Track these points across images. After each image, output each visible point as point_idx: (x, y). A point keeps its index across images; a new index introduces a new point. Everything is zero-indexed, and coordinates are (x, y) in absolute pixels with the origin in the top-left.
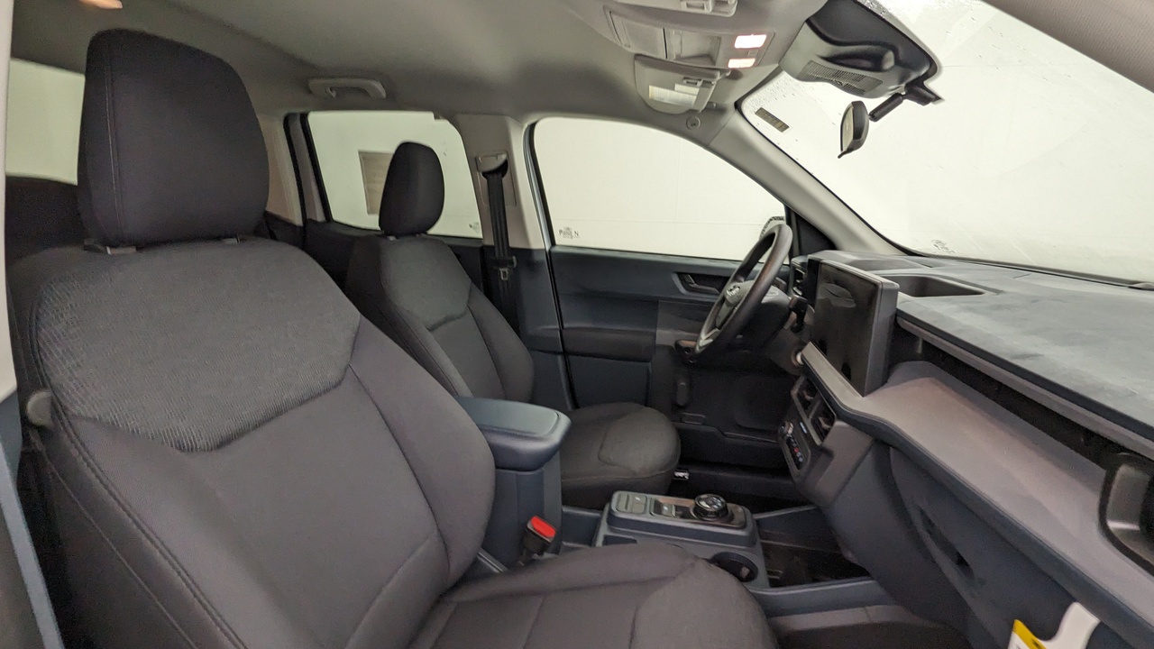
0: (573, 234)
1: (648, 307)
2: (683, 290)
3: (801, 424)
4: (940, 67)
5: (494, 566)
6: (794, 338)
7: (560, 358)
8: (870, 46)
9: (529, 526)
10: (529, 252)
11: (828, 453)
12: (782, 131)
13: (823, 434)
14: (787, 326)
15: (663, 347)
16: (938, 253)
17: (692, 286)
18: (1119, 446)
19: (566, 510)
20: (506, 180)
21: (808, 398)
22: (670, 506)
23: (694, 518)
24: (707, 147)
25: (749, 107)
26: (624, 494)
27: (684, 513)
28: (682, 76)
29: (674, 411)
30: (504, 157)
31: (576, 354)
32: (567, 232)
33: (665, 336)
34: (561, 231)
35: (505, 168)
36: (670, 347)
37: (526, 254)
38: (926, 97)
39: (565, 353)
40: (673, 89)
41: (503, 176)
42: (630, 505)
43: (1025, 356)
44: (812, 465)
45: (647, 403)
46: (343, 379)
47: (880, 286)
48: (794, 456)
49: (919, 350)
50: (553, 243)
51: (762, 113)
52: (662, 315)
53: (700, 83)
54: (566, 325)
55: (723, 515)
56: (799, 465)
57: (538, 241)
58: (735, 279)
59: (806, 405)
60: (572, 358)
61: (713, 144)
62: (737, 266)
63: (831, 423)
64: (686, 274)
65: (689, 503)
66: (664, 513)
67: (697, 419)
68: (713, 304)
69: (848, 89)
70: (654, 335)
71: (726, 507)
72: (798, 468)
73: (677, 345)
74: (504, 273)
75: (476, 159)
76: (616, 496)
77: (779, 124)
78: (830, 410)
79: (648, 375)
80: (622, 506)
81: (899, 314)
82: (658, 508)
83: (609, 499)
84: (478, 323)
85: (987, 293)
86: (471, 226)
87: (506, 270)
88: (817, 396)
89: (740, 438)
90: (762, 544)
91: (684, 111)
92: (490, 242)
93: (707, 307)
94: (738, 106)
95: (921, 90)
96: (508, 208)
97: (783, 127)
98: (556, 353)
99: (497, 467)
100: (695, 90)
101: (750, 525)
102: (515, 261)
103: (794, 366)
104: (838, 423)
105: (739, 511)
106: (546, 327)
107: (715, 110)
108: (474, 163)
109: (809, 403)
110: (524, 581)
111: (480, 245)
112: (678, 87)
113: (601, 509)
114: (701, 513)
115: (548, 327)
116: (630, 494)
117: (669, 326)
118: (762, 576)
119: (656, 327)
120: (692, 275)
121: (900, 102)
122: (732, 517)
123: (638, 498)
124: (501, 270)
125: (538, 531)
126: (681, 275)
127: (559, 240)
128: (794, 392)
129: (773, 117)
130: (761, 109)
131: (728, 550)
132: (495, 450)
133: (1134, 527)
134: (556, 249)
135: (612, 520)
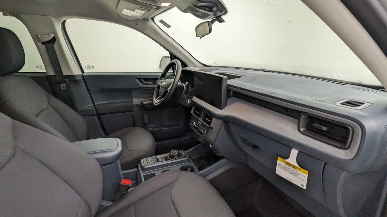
0: (91, 67)
1: (128, 92)
2: (141, 84)
3: (198, 121)
4: (228, 12)
5: (107, 204)
6: (186, 95)
7: (96, 117)
8: (210, 4)
9: (121, 184)
10: (73, 76)
11: (212, 128)
12: (168, 28)
13: (209, 123)
14: (183, 92)
15: (137, 105)
16: (214, 65)
17: (144, 82)
18: (300, 111)
19: (124, 172)
20: (55, 46)
21: (198, 113)
22: (161, 158)
23: (170, 159)
24: (143, 33)
25: (157, 19)
26: (145, 159)
27: (166, 159)
28: (140, 7)
29: (144, 125)
30: (52, 36)
31: (102, 114)
32: (89, 66)
33: (136, 101)
34: (85, 66)
35: (54, 40)
36: (139, 105)
37: (72, 78)
38: (221, 21)
39: (98, 115)
40: (134, 11)
41: (54, 44)
42: (147, 162)
43: (272, 93)
44: (207, 133)
45: (134, 125)
46: (15, 152)
47: (223, 78)
48: (199, 131)
49: (232, 94)
50: (83, 72)
51: (162, 22)
52: (134, 94)
53: (146, 10)
54: (96, 104)
55: (179, 155)
56: (202, 134)
57: (76, 71)
58: (161, 79)
59: (198, 115)
60: (101, 116)
61: (145, 32)
62: (161, 74)
63: (212, 120)
64: (141, 78)
65: (166, 155)
66: (160, 161)
67: (152, 127)
68: (155, 88)
69: (198, 16)
70: (132, 101)
71: (179, 153)
72: (202, 135)
73: (142, 104)
74: (63, 86)
75: (37, 36)
76: (142, 161)
77: (167, 26)
78: (209, 116)
79: (133, 115)
80: (146, 163)
81: (228, 85)
82: (158, 160)
83: (140, 162)
84: (56, 109)
85: (243, 77)
86: (37, 67)
87: (64, 85)
88: (202, 112)
89: (168, 129)
90: (191, 159)
91: (135, 19)
92: (51, 73)
93: (153, 89)
94: (153, 19)
95: (220, 18)
96: (60, 58)
97: (169, 26)
98: (94, 115)
99: (101, 166)
100: (143, 12)
101: (187, 155)
102: (68, 81)
103: (188, 104)
104: (213, 119)
105: (183, 153)
106: (86, 106)
107: (146, 20)
108: (36, 38)
109: (199, 115)
110: (123, 204)
111: (46, 75)
112: (136, 10)
113: (137, 167)
114: (172, 157)
115: (89, 106)
116: (147, 158)
117: (137, 97)
118: (196, 169)
119: (132, 99)
120: (143, 78)
121: (215, 22)
122: (181, 155)
123: (150, 159)
124: (61, 85)
125: (125, 184)
126: (139, 79)
127: (85, 70)
128: (192, 112)
129: (165, 23)
130: (161, 20)
131: (183, 165)
132: (98, 160)
133: (305, 129)
134: (84, 74)
135: (143, 169)
